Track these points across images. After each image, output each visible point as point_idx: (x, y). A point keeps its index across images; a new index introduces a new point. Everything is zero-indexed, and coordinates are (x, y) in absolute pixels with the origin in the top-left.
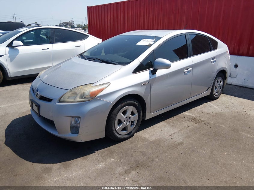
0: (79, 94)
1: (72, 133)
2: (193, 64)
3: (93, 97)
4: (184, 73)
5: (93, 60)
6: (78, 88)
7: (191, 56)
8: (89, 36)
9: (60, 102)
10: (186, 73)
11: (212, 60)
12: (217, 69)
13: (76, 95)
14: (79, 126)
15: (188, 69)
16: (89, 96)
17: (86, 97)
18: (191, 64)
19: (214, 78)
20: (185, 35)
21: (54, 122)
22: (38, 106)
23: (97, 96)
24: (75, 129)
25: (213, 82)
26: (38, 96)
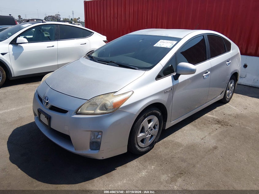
0: (99, 105)
1: (92, 149)
2: (212, 68)
3: (116, 108)
4: (203, 77)
5: (107, 63)
6: (98, 97)
7: (209, 58)
8: (94, 33)
9: (77, 114)
10: (205, 77)
11: (227, 63)
12: (231, 72)
13: (96, 106)
14: (101, 141)
15: (207, 73)
16: (112, 107)
17: (109, 108)
18: (210, 67)
19: (228, 81)
20: (203, 36)
21: (70, 137)
22: (49, 118)
23: (120, 107)
24: (95, 145)
25: (227, 85)
26: (49, 106)
